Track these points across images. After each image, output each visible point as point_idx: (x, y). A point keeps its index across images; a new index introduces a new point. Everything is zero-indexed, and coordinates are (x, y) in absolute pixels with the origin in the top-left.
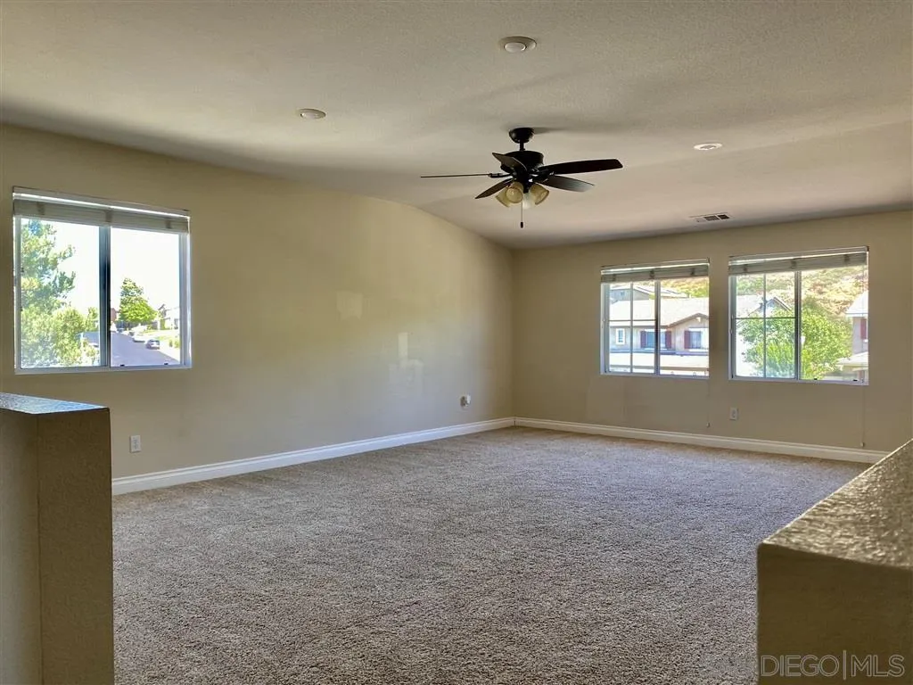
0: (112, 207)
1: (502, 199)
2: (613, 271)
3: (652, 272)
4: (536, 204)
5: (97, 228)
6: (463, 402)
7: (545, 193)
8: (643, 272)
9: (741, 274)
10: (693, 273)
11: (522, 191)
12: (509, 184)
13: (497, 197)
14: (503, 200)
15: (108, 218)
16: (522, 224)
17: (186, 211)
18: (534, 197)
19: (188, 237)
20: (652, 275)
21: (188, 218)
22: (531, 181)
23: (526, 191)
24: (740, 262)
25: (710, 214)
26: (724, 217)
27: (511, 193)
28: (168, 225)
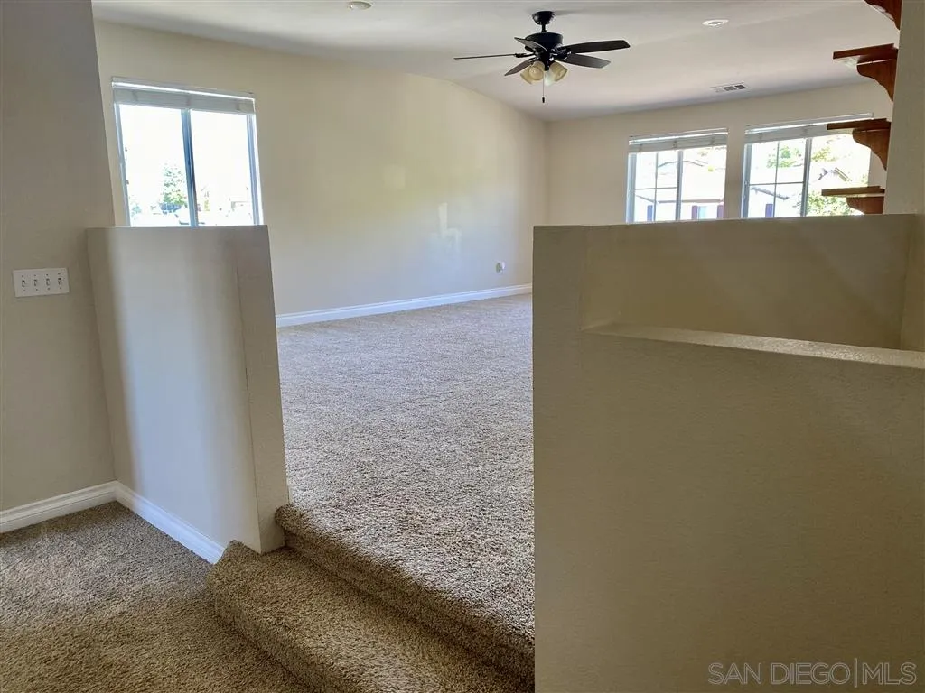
0: (191, 92)
1: (526, 76)
2: (641, 141)
3: (675, 141)
4: (556, 81)
5: (180, 111)
6: (499, 268)
7: (563, 72)
8: (666, 142)
9: (756, 142)
10: (712, 142)
11: (543, 69)
12: (532, 63)
13: (521, 75)
14: (527, 78)
15: (187, 103)
16: (543, 99)
17: (251, 94)
18: (554, 75)
19: (254, 118)
20: (674, 145)
21: (253, 100)
22: (552, 59)
23: (547, 69)
24: (756, 131)
25: (727, 84)
26: (741, 87)
27: (533, 71)
28: (236, 107)
